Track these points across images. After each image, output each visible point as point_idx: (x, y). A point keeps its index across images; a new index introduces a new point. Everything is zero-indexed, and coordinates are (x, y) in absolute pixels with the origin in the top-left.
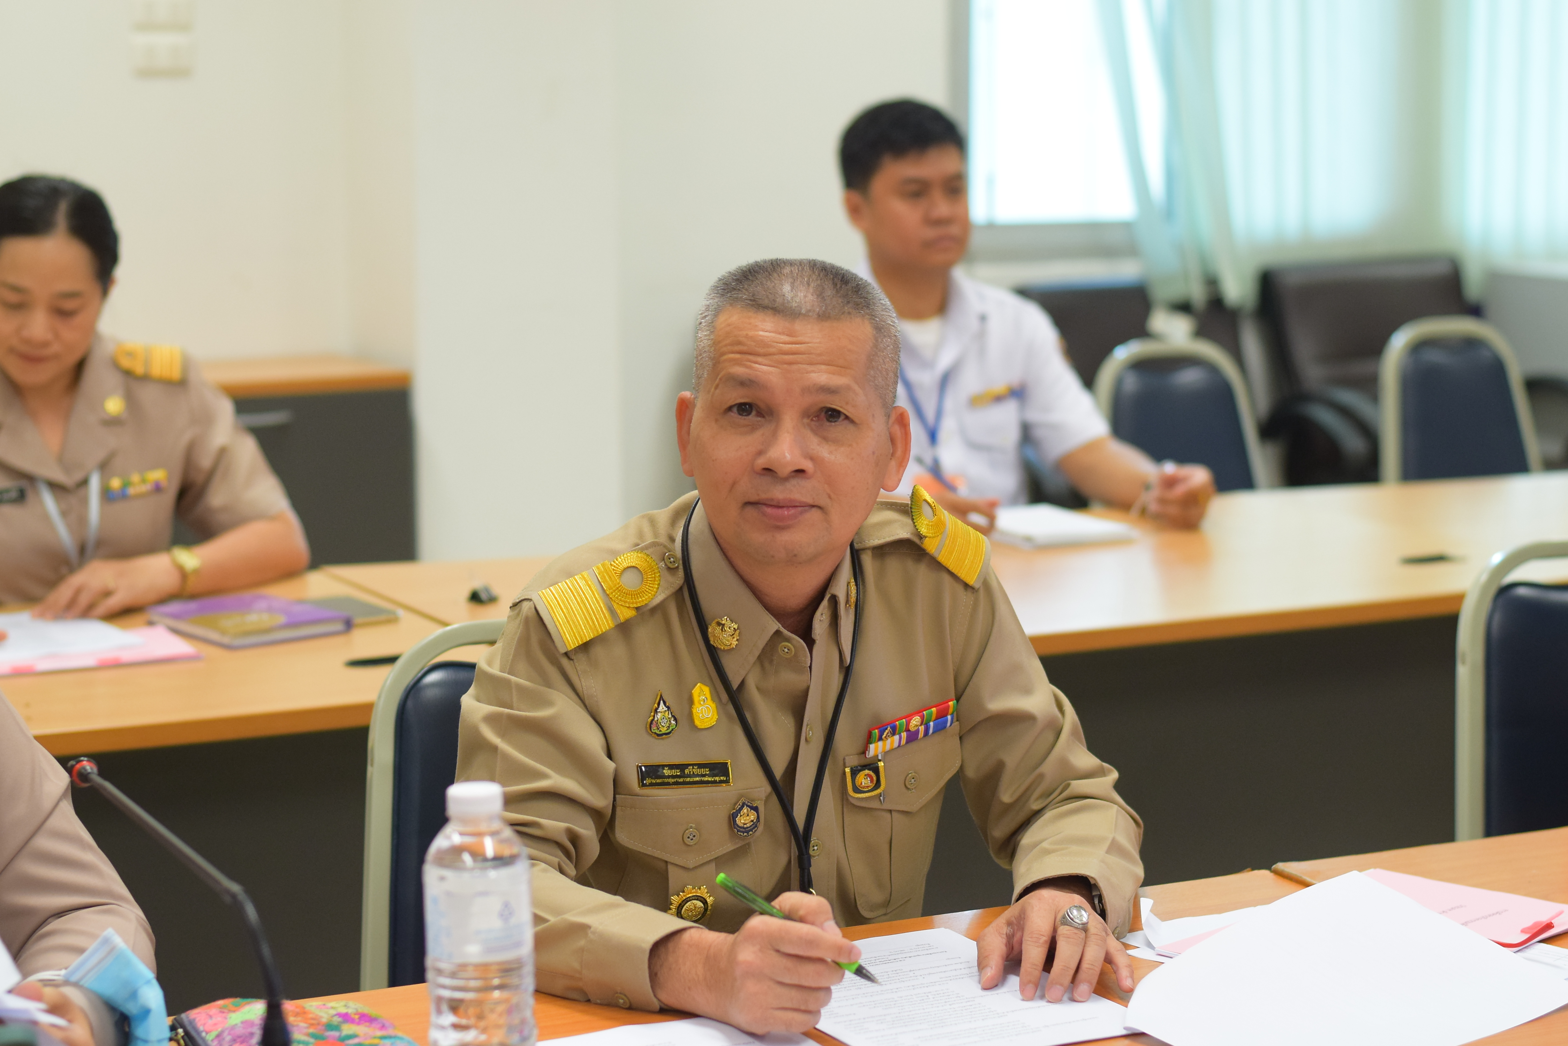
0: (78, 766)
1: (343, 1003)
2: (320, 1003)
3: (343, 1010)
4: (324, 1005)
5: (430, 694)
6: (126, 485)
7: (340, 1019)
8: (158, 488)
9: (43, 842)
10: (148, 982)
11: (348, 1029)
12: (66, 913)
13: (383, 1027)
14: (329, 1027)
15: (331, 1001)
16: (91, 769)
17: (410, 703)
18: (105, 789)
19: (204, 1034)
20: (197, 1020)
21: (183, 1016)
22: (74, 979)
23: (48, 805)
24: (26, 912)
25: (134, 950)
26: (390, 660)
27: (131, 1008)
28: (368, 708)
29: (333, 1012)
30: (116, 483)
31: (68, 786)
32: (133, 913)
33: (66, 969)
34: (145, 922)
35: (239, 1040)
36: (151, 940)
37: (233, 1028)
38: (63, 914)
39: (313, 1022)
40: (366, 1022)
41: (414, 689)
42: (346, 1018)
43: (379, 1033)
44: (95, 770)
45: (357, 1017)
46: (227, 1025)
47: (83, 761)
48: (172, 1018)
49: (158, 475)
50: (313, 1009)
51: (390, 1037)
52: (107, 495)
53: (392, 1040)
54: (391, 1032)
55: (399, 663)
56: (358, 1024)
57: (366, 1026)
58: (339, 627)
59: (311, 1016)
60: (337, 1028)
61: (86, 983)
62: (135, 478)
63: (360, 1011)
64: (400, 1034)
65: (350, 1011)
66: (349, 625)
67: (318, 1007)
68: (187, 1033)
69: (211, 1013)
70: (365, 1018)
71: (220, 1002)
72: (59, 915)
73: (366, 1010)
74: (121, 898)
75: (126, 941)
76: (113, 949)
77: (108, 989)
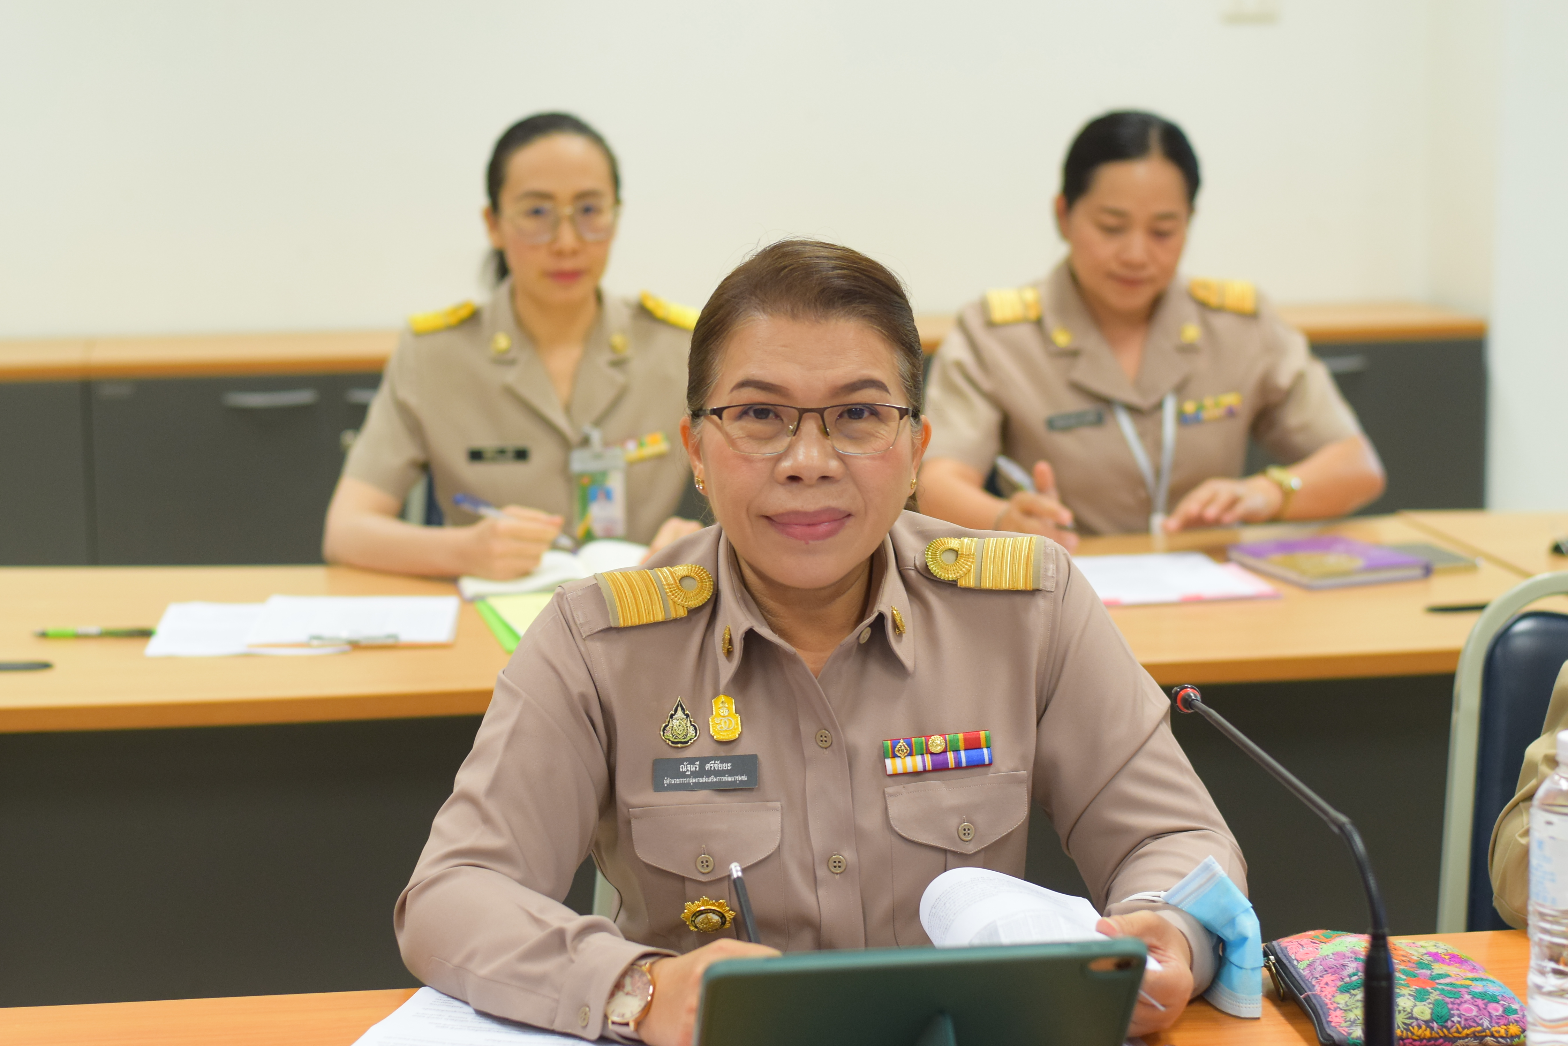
0: (1182, 693)
1: (1432, 943)
2: (1410, 941)
3: (1433, 950)
4: (1414, 943)
5: (1520, 644)
6: (1200, 408)
7: (1430, 958)
8: (1231, 413)
9: (1142, 764)
10: (1247, 910)
11: (1439, 968)
12: (1162, 835)
13: (1473, 969)
14: (1420, 964)
15: (1419, 940)
16: (1195, 696)
17: (1499, 651)
18: (1210, 716)
19: (1295, 962)
20: (1289, 948)
21: (1274, 943)
22: (1173, 901)
23: (1148, 726)
24: (1123, 830)
25: (1229, 876)
26: (1479, 608)
27: (1228, 934)
28: (1454, 655)
29: (1424, 951)
30: (1190, 407)
31: (1168, 710)
32: (1227, 839)
33: (1166, 891)
34: (1238, 848)
35: (1330, 971)
36: (1243, 866)
37: (1324, 958)
38: (1160, 836)
39: (1404, 959)
40: (1456, 963)
41: (1503, 637)
42: (1436, 957)
43: (1470, 975)
44: (1199, 697)
45: (1447, 957)
46: (1318, 956)
47: (1188, 687)
48: (1265, 944)
49: (1231, 399)
50: (1403, 946)
51: (1482, 980)
52: (1182, 419)
53: (1484, 983)
54: (1481, 974)
55: (1487, 612)
56: (1449, 964)
57: (1457, 967)
58: (1417, 572)
59: (1401, 953)
60: (1428, 966)
61: (1185, 906)
62: (1208, 402)
63: (1450, 951)
64: (1491, 977)
65: (1440, 951)
66: (1428, 571)
67: (1408, 945)
68: (1278, 960)
69: (1302, 943)
70: (1455, 959)
71: (1311, 933)
72: (1154, 837)
73: (1456, 952)
74: (1214, 823)
75: (1224, 869)
76: (1214, 875)
77: (1207, 914)
